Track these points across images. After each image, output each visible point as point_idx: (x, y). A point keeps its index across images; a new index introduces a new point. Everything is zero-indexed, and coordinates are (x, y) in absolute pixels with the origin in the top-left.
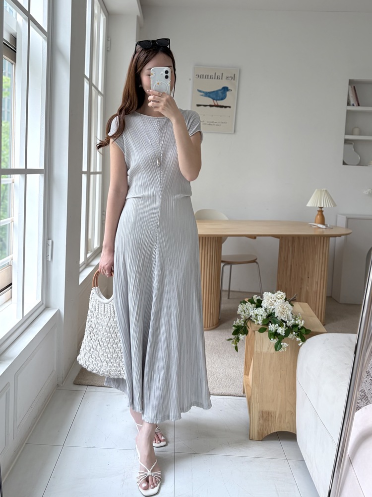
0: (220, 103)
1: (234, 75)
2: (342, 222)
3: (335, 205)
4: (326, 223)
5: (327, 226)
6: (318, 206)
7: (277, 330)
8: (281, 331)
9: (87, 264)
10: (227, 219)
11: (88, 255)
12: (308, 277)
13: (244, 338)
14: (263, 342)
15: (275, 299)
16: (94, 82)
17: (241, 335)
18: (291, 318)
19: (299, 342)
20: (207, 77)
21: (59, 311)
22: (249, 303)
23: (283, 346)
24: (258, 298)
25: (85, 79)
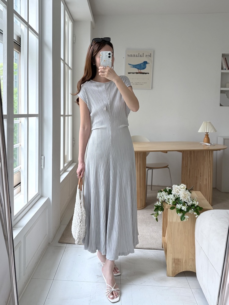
0: (142, 71)
1: (151, 54)
2: (221, 142)
3: (216, 131)
4: (210, 142)
5: (211, 144)
6: (205, 132)
7: (182, 208)
8: (184, 208)
9: (65, 170)
10: (149, 141)
11: (65, 165)
12: (201, 176)
13: (162, 213)
14: (173, 215)
15: (180, 189)
16: (66, 62)
17: (159, 211)
18: (190, 201)
19: (196, 215)
20: (134, 56)
21: (49, 199)
22: (164, 192)
23: (186, 218)
24: (169, 189)
25: (61, 60)
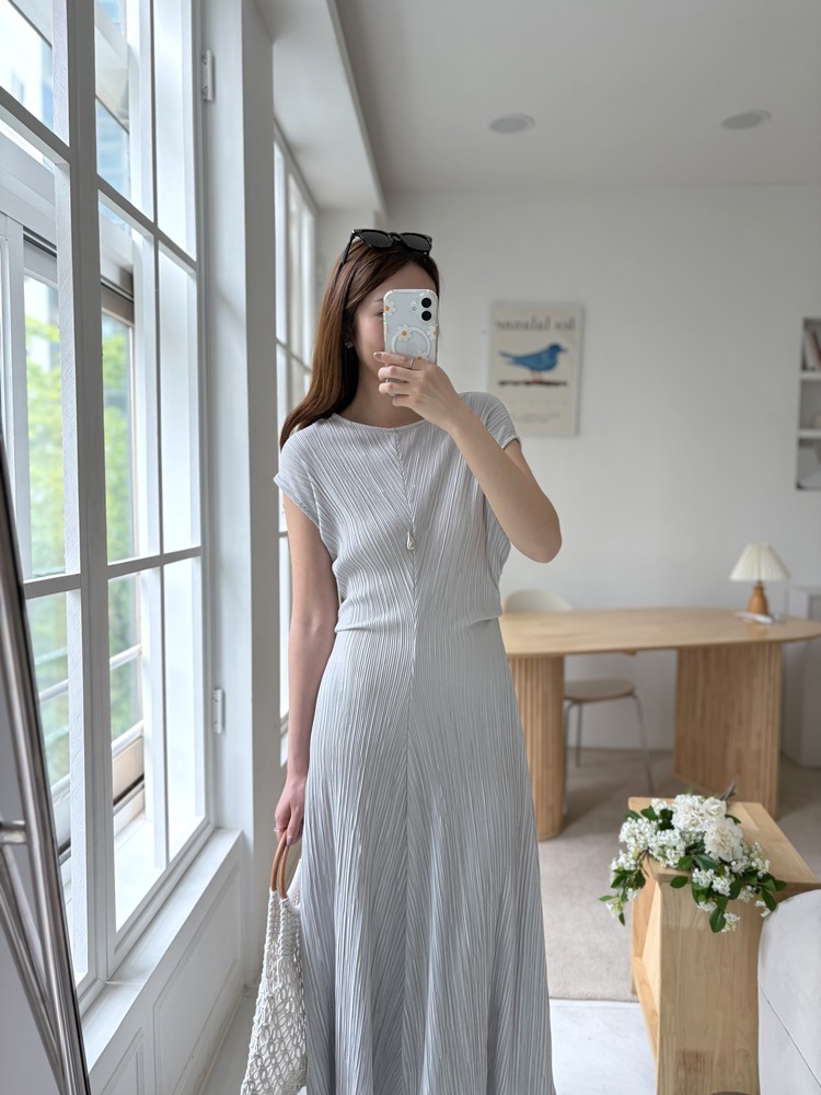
0: (546, 376)
4: (770, 611)
5: (773, 618)
6: (753, 578)
7: (712, 883)
8: (722, 885)
14: (680, 907)
15: (700, 811)
17: (630, 890)
19: (761, 909)
21: (242, 837)
22: (646, 819)
23: (728, 921)
24: (662, 806)
